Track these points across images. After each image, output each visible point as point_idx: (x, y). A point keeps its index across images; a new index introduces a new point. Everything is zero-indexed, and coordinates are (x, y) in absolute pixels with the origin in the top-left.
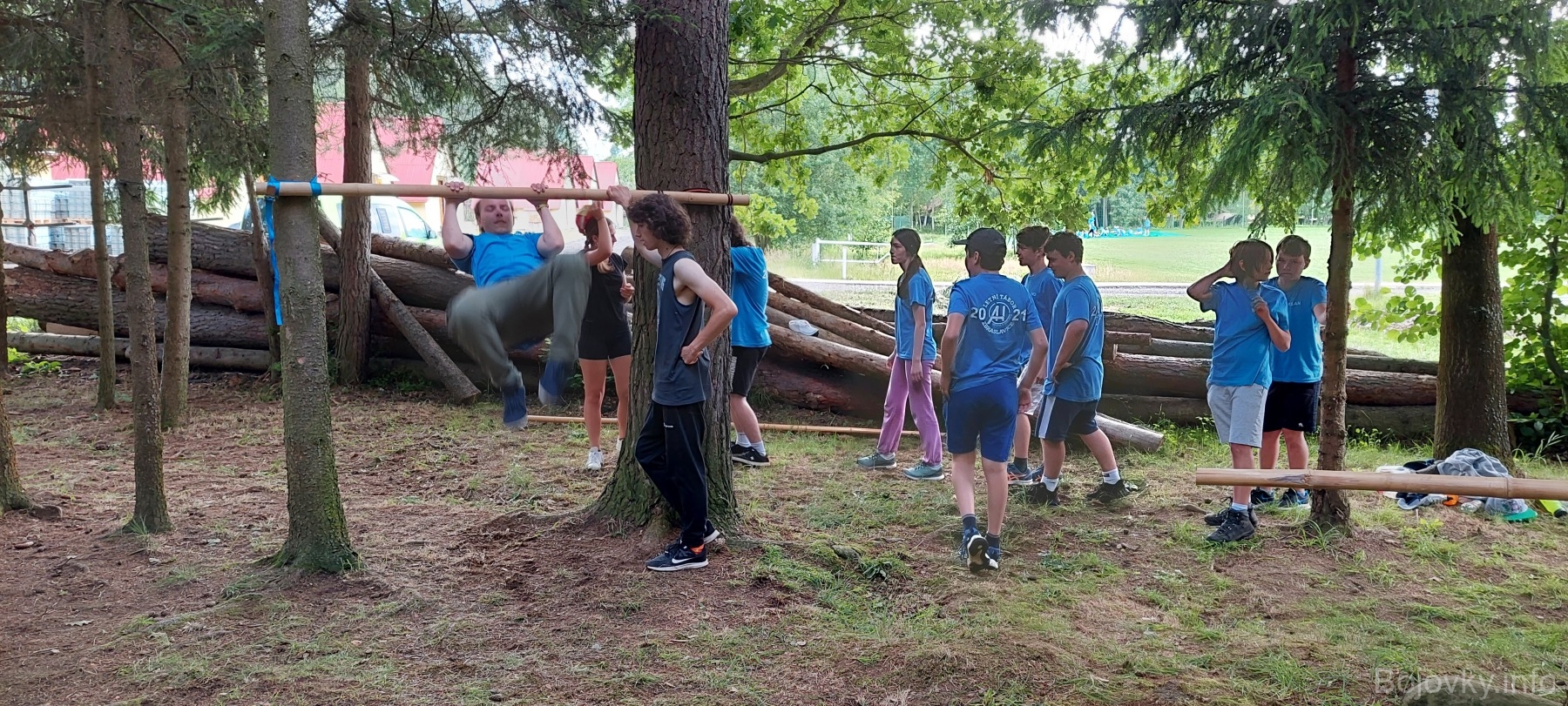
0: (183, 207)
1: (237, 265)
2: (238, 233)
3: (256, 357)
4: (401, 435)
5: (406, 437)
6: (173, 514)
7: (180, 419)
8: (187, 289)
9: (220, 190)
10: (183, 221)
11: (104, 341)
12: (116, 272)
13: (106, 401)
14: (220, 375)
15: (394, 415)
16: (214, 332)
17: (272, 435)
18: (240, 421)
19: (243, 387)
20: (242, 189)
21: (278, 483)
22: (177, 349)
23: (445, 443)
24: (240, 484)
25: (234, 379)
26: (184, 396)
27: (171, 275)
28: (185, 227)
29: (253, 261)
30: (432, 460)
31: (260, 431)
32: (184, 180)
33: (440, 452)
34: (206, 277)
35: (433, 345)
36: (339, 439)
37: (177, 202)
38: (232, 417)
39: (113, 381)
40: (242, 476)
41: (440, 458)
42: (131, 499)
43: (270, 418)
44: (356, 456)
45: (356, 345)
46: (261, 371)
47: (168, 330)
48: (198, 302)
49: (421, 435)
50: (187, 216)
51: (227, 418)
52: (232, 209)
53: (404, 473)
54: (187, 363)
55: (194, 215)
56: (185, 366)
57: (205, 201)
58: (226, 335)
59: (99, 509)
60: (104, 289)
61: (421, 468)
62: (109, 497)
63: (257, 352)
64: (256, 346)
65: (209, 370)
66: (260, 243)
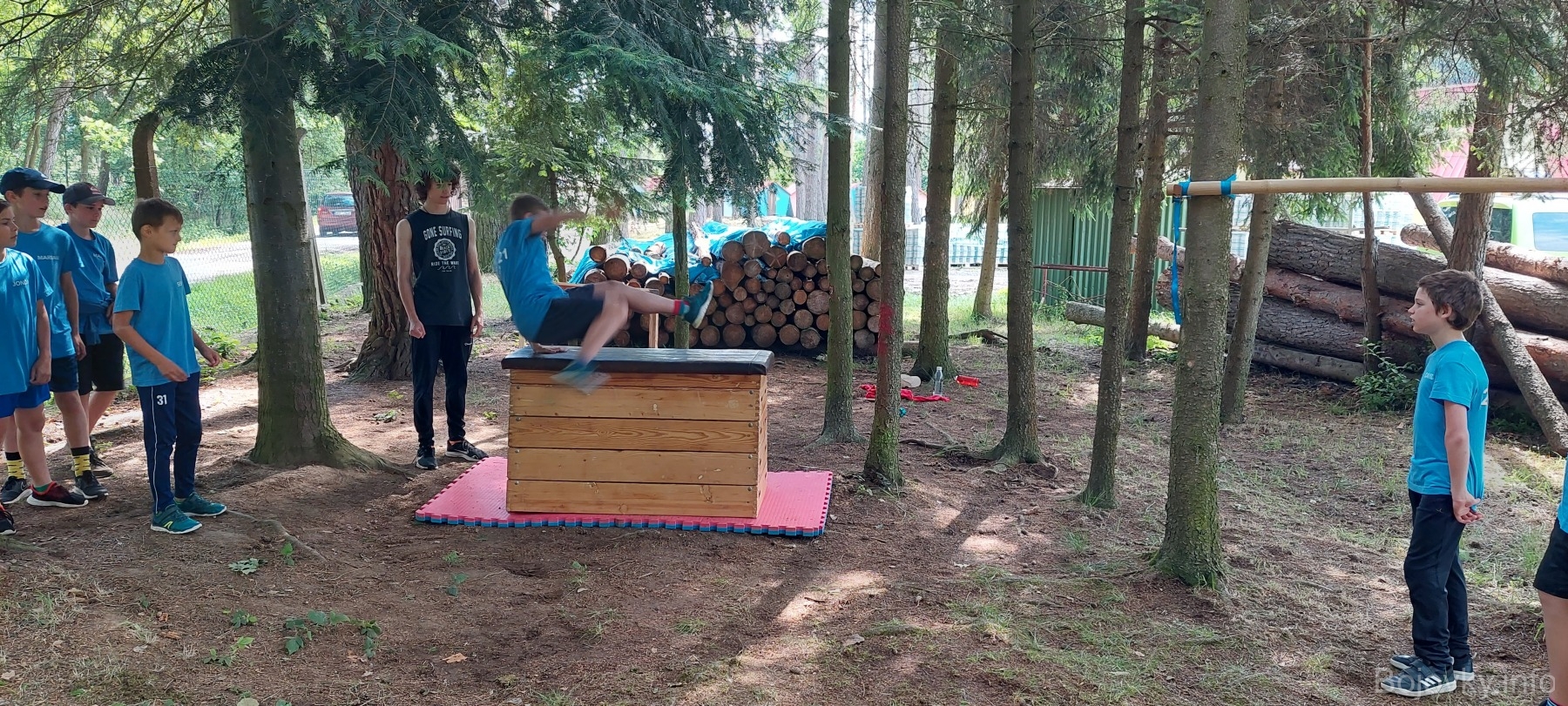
1: (1347, 273)
3: (1353, 369)
14: (1317, 383)
19: (1330, 398)
46: (1353, 384)
56: (1246, 366)
58: (1329, 344)
63: (1355, 364)
64: (1356, 358)
65: (1309, 377)
66: (1369, 253)
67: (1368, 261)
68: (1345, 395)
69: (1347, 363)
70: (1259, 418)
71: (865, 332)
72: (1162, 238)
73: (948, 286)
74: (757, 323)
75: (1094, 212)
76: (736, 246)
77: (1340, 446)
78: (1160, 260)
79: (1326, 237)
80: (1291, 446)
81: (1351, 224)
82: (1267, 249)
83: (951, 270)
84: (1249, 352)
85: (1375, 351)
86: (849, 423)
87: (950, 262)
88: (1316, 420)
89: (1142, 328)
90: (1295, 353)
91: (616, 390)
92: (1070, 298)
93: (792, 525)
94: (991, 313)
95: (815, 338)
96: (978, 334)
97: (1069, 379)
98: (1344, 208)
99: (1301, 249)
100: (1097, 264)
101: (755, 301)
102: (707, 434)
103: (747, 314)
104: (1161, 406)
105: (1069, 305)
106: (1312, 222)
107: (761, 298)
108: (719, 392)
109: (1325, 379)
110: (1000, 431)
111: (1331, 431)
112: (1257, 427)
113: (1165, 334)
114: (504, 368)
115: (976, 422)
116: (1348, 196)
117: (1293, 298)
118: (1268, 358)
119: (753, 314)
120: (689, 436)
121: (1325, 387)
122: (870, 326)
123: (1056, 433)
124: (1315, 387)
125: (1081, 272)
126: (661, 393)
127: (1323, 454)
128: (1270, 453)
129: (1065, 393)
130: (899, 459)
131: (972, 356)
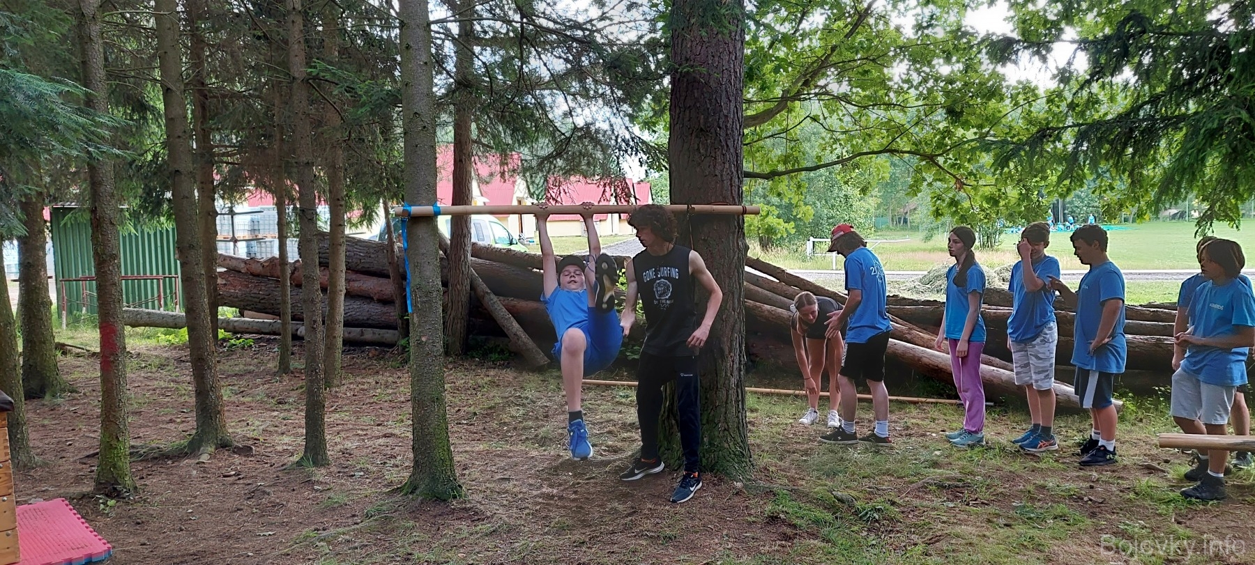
0: (340, 225)
1: (376, 267)
2: (377, 244)
3: (388, 335)
4: (492, 394)
5: (496, 396)
6: (331, 453)
7: (335, 381)
8: (342, 285)
9: (366, 213)
10: (340, 236)
11: (284, 324)
12: (293, 273)
13: (284, 368)
14: (363, 348)
15: (487, 379)
16: (361, 318)
17: (400, 394)
18: (377, 383)
20: (381, 211)
21: (404, 430)
22: (334, 329)
23: (525, 401)
24: (377, 431)
25: (373, 351)
26: (338, 365)
27: (330, 274)
28: (342, 240)
29: (387, 264)
30: (515, 414)
31: (391, 391)
32: (341, 205)
33: (521, 408)
34: (354, 276)
35: (516, 325)
36: (448, 397)
37: (337, 222)
38: (371, 380)
39: (289, 353)
40: (379, 425)
41: (521, 412)
42: (301, 441)
43: (398, 381)
44: (459, 410)
45: (459, 326)
46: (391, 345)
47: (328, 315)
48: (349, 295)
49: (507, 395)
50: (343, 232)
51: (368, 380)
52: (373, 224)
53: (494, 425)
54: (341, 340)
55: (347, 231)
57: (355, 220)
58: (368, 319)
59: (279, 448)
60: (284, 286)
61: (507, 420)
62: (286, 439)
63: (389, 331)
64: (390, 327)
65: (356, 345)
67: (392, 257)
79: (355, 242)
109: (369, 345)
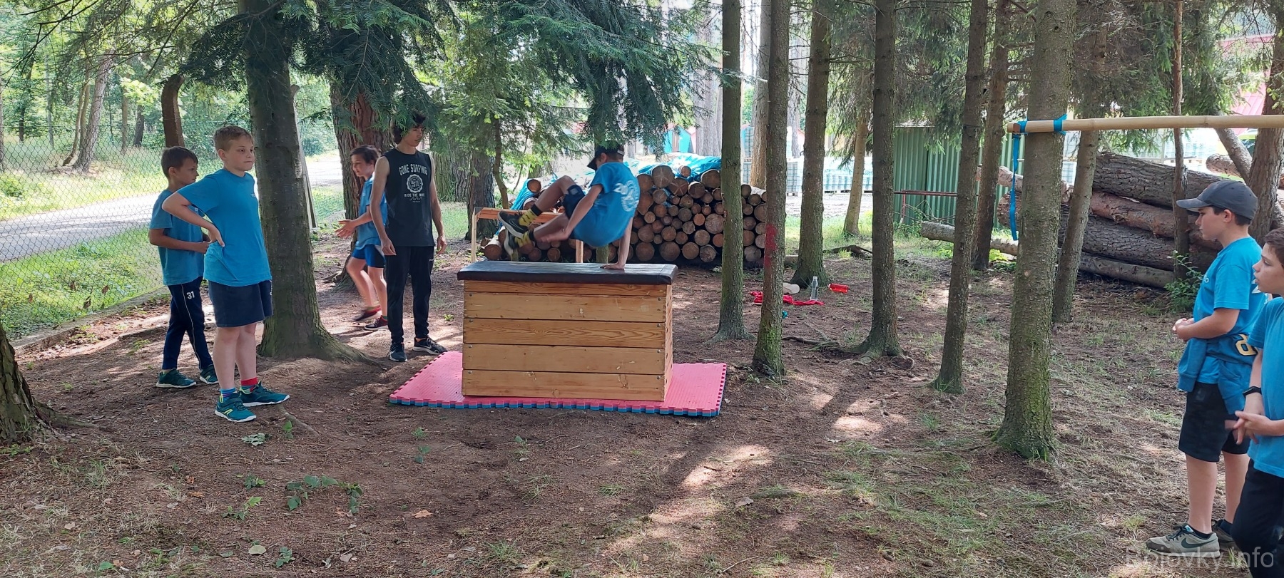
1: (1161, 196)
3: (1164, 277)
14: (1134, 288)
16: (1136, 253)
19: (1144, 301)
46: (1163, 289)
48: (1128, 227)
56: (1074, 275)
58: (1144, 256)
63: (1166, 272)
64: (1167, 267)
65: (1127, 283)
66: (1179, 178)
67: (1178, 186)
68: (1158, 299)
69: (1158, 272)
70: (1084, 318)
71: (752, 248)
72: (1003, 168)
73: (823, 209)
74: (664, 241)
75: (945, 148)
76: (647, 179)
77: (1153, 341)
78: (1001, 186)
79: (1142, 166)
80: (1111, 341)
81: (1164, 154)
82: (1092, 177)
83: (825, 196)
84: (1077, 263)
85: (1183, 262)
86: (739, 323)
87: (825, 190)
88: (1133, 320)
89: (985, 244)
90: (1115, 263)
91: (550, 297)
92: (924, 218)
93: (693, 407)
94: (858, 231)
95: (712, 254)
96: (848, 249)
97: (924, 286)
98: (1158, 141)
99: (1120, 176)
100: (948, 190)
101: (662, 223)
102: (623, 333)
103: (655, 234)
104: (1001, 308)
105: (924, 225)
106: (1129, 153)
107: (667, 221)
108: (633, 299)
109: (1140, 285)
110: (864, 332)
111: (1146, 328)
112: (1083, 326)
113: (1005, 248)
114: (459, 279)
115: (846, 322)
116: (1161, 131)
117: (1114, 217)
118: (1093, 268)
119: (660, 234)
120: (610, 335)
121: (1140, 292)
122: (758, 243)
123: (913, 331)
124: (1132, 292)
125: (934, 197)
126: (586, 299)
127: (1138, 348)
128: (1094, 348)
129: (920, 298)
130: (781, 353)
131: (844, 268)
